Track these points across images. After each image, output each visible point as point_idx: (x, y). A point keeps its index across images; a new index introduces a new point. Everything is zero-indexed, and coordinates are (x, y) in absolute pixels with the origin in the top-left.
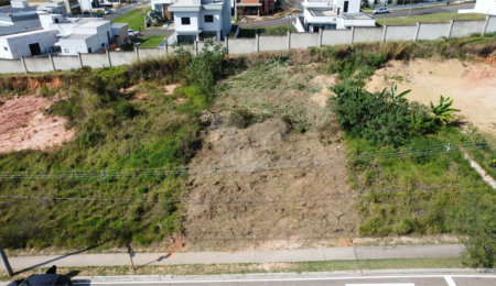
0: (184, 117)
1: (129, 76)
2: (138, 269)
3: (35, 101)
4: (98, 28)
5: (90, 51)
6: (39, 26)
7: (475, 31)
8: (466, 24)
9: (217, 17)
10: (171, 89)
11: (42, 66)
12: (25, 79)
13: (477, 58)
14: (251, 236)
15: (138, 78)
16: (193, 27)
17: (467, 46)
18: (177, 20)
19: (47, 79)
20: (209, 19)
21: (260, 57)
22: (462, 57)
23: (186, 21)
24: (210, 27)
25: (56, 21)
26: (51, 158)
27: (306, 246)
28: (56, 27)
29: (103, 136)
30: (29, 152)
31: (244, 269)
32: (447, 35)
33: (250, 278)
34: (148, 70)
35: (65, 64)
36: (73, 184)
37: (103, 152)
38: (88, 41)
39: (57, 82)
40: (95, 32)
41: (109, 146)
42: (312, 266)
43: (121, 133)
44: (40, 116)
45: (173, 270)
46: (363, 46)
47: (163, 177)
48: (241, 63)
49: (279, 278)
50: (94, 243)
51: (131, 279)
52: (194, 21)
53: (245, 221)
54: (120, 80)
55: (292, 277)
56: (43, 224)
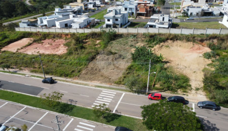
0: (93, 50)
1: (88, 36)
2: (67, 81)
3: (63, 41)
4: (84, 20)
5: (80, 28)
6: (69, 18)
7: (202, 33)
8: (199, 30)
9: (119, 19)
10: (98, 42)
11: (66, 31)
12: (62, 34)
13: (199, 42)
14: (91, 79)
15: (90, 37)
16: (111, 22)
17: (196, 38)
18: (106, 20)
19: (67, 35)
20: (117, 20)
21: (128, 34)
22: (194, 41)
23: (109, 20)
24: (117, 22)
25: (74, 17)
26: (60, 57)
27: (101, 83)
28: (73, 19)
29: (72, 53)
30: (56, 55)
31: (86, 85)
32: (192, 33)
33: (86, 86)
34: (94, 35)
35: (72, 31)
36: (63, 64)
37: (71, 57)
38: (79, 24)
39: (69, 36)
40: (83, 21)
41: (73, 56)
42: (99, 87)
43: (77, 53)
44: (62, 46)
45: (73, 83)
46: (160, 34)
47: (82, 65)
48: (121, 36)
49: (91, 87)
50: (61, 76)
51: (65, 83)
52: (111, 20)
53: (92, 76)
54: (84, 38)
55: (94, 88)
56: (54, 71)
